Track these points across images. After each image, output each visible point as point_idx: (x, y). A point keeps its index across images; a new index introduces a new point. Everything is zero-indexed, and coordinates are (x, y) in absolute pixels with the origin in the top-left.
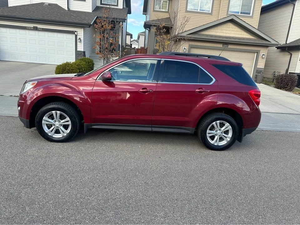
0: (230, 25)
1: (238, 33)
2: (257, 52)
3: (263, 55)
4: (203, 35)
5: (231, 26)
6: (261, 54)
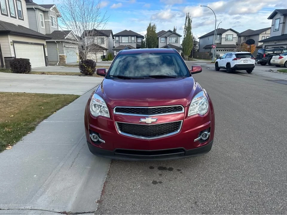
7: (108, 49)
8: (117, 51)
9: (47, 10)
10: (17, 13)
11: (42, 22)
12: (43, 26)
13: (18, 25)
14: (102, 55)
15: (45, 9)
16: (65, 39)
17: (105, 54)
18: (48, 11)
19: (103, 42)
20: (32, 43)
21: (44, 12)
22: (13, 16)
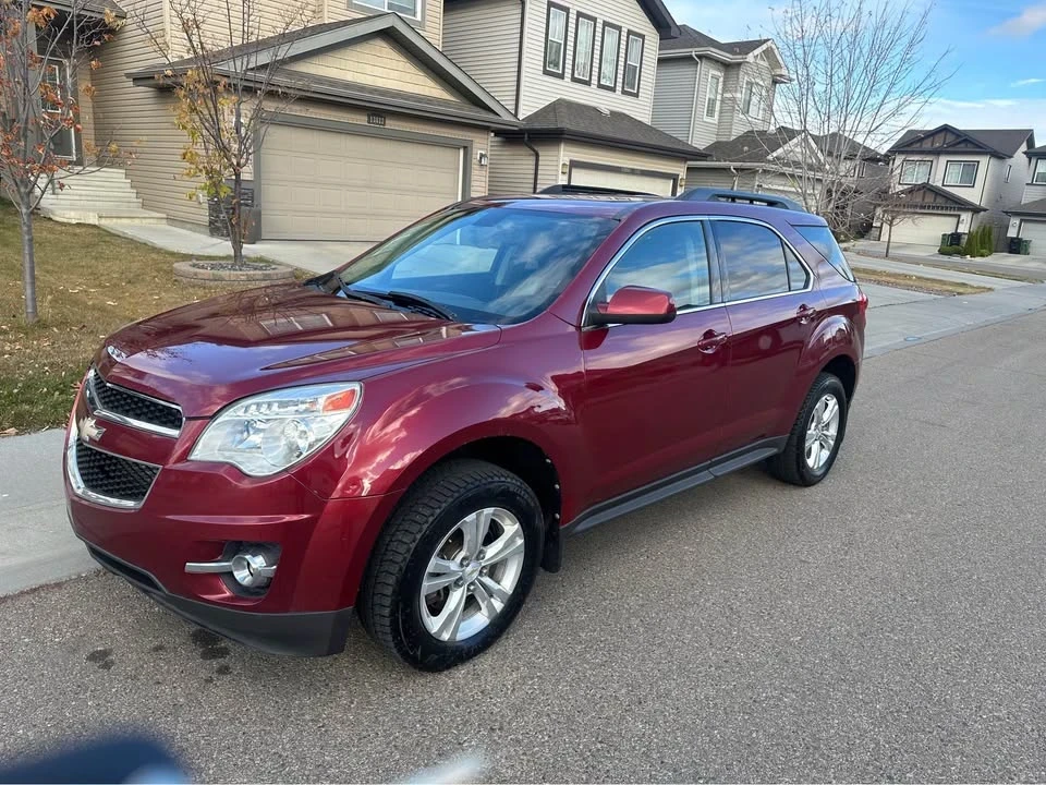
0: (383, 49)
1: (407, 77)
2: (465, 148)
3: (482, 156)
4: (302, 76)
5: (384, 51)
6: (477, 152)
7: (985, 210)
8: (1026, 221)
9: (738, 59)
10: (620, 76)
11: (712, 102)
12: (710, 112)
13: (612, 113)
14: (950, 231)
15: (731, 59)
16: (769, 161)
17: (963, 229)
18: (739, 64)
19: (969, 179)
20: (633, 170)
21: (726, 66)
22: (608, 84)
